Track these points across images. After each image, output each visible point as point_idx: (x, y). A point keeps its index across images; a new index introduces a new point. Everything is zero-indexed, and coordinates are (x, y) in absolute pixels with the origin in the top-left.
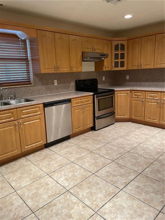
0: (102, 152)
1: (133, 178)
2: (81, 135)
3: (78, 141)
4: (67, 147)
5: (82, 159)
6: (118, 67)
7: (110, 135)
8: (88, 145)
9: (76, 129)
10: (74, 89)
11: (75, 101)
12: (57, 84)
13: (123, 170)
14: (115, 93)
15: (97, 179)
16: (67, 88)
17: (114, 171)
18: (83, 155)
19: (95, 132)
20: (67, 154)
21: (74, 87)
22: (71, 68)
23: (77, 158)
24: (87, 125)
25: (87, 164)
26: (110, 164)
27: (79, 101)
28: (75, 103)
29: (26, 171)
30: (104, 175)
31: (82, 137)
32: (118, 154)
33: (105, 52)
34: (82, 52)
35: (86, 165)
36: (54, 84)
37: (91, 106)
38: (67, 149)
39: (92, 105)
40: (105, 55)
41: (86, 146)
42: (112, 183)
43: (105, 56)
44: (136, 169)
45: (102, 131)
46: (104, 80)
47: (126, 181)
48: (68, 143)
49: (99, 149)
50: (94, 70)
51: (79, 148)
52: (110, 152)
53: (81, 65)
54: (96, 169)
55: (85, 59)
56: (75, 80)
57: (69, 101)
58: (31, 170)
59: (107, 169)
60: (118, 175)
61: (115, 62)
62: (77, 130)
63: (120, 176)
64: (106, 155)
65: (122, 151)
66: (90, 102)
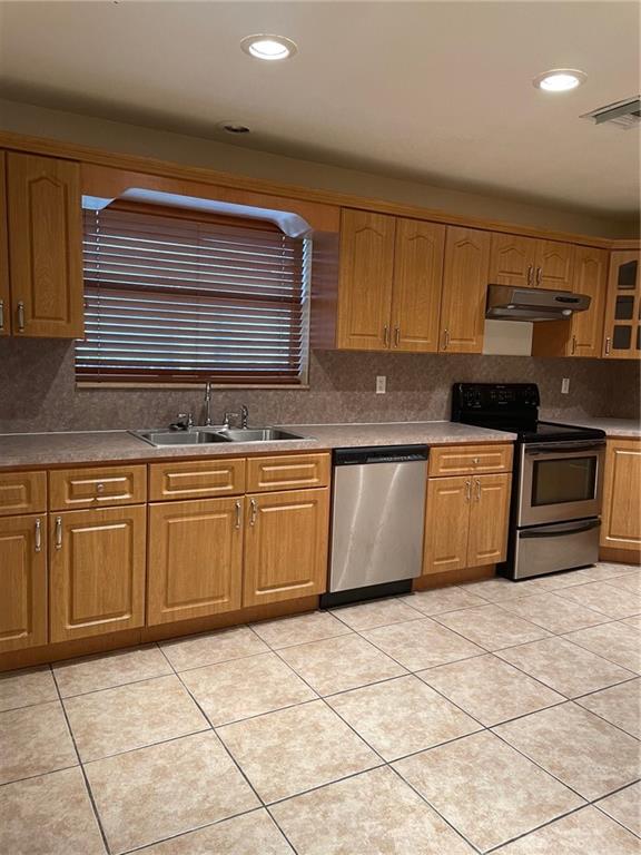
0: (528, 660)
2: (455, 588)
3: (438, 608)
4: (397, 620)
5: (451, 670)
6: (628, 347)
7: (570, 607)
8: (478, 628)
9: (438, 560)
10: (443, 414)
11: (445, 457)
12: (384, 392)
13: (607, 738)
14: (605, 444)
15: (501, 751)
16: (420, 410)
17: (572, 734)
18: (453, 656)
19: (511, 585)
20: (394, 643)
21: (445, 405)
22: (443, 338)
23: (430, 663)
24: (480, 553)
25: (467, 693)
26: (557, 708)
27: (460, 456)
28: (442, 465)
29: (251, 671)
30: (528, 741)
31: (456, 594)
32: (593, 679)
33: (579, 289)
34: (489, 286)
35: (464, 695)
36: (374, 389)
37: (504, 482)
38: (397, 629)
39: (506, 478)
40: (576, 301)
41: (469, 628)
42: (556, 773)
43: (578, 302)
45: (538, 585)
46: (565, 390)
47: (613, 776)
48: (401, 607)
49: (522, 648)
50: (528, 352)
51: (442, 633)
52: (563, 664)
53: (481, 331)
54: (498, 715)
55: (498, 312)
56: (450, 383)
57: (421, 452)
58: (266, 673)
59: (543, 721)
60: (583, 753)
61: (616, 327)
62: (441, 566)
63: (591, 755)
64: (546, 673)
65: (612, 669)
66: (502, 467)
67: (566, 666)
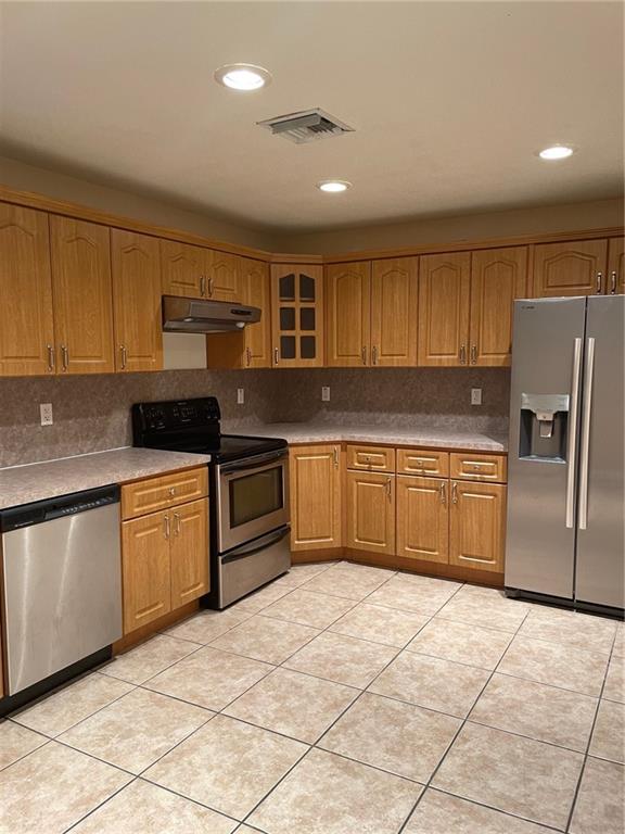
0: (260, 708)
1: (403, 816)
2: (161, 637)
3: (148, 670)
4: (102, 704)
5: (182, 754)
6: (294, 357)
7: (280, 626)
8: (199, 684)
9: (140, 612)
10: (124, 439)
11: (138, 494)
12: (51, 423)
13: (359, 781)
14: (288, 453)
16: (97, 438)
17: (326, 790)
18: (181, 733)
19: (217, 616)
20: (105, 739)
21: (125, 429)
22: (119, 356)
23: (156, 752)
24: (184, 591)
25: (207, 779)
26: (303, 762)
27: (155, 490)
28: (136, 503)
30: (287, 821)
31: (164, 644)
32: (326, 710)
33: (248, 301)
34: (163, 297)
35: (205, 785)
36: (38, 420)
37: (203, 508)
38: (106, 716)
39: (204, 504)
41: (189, 687)
43: (249, 314)
44: (407, 768)
45: (244, 609)
46: (241, 400)
48: (103, 683)
49: (248, 695)
50: (205, 367)
51: (159, 704)
52: (293, 702)
53: (160, 346)
54: (249, 796)
55: (174, 325)
56: (128, 405)
57: (112, 494)
59: (294, 788)
60: (344, 812)
61: (282, 338)
62: (143, 619)
63: (352, 811)
64: (281, 719)
65: (338, 691)
66: (198, 492)
67: (297, 703)
